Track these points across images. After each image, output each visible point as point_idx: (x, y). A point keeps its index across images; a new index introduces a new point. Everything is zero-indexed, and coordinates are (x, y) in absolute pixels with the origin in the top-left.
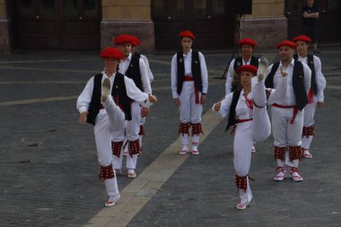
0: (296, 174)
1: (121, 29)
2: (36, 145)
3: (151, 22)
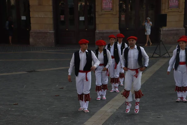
1: (105, 35)
2: (63, 88)
3: (119, 31)
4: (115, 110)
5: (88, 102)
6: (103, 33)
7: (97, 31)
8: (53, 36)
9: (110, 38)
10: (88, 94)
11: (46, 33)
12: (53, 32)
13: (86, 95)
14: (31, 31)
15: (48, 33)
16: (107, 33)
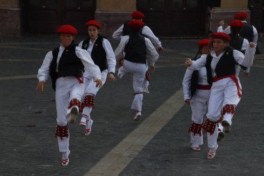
1: (112, 18)
4: (137, 153)
6: (108, 16)
7: (98, 12)
11: (6, 11)
12: (18, 9)
15: (9, 12)
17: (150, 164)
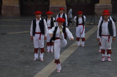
0: (109, 59)
1: (56, 9)
2: (26, 46)
3: (66, 6)
5: (43, 53)
6: (55, 8)
7: (50, 6)
8: (19, 10)
9: (60, 10)
10: (43, 48)
11: (14, 7)
12: (19, 6)
13: (41, 49)
14: (2, 5)
15: (15, 7)
16: (57, 7)
17: (68, 65)
